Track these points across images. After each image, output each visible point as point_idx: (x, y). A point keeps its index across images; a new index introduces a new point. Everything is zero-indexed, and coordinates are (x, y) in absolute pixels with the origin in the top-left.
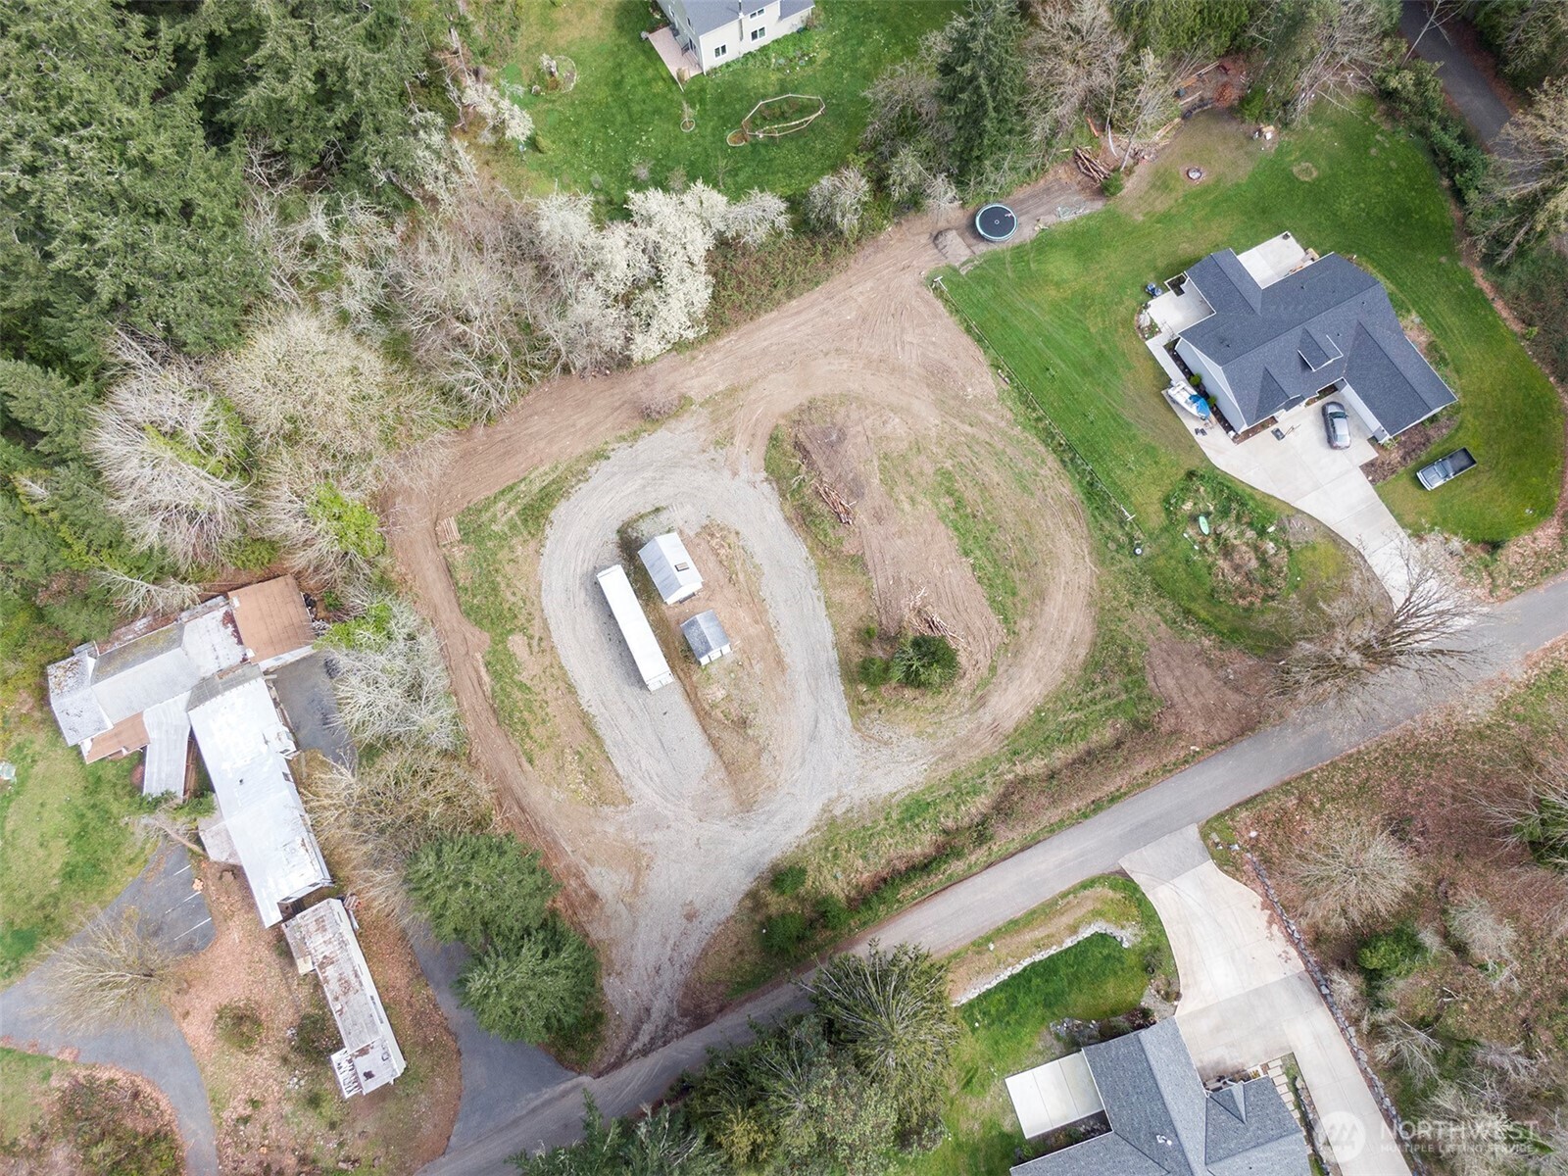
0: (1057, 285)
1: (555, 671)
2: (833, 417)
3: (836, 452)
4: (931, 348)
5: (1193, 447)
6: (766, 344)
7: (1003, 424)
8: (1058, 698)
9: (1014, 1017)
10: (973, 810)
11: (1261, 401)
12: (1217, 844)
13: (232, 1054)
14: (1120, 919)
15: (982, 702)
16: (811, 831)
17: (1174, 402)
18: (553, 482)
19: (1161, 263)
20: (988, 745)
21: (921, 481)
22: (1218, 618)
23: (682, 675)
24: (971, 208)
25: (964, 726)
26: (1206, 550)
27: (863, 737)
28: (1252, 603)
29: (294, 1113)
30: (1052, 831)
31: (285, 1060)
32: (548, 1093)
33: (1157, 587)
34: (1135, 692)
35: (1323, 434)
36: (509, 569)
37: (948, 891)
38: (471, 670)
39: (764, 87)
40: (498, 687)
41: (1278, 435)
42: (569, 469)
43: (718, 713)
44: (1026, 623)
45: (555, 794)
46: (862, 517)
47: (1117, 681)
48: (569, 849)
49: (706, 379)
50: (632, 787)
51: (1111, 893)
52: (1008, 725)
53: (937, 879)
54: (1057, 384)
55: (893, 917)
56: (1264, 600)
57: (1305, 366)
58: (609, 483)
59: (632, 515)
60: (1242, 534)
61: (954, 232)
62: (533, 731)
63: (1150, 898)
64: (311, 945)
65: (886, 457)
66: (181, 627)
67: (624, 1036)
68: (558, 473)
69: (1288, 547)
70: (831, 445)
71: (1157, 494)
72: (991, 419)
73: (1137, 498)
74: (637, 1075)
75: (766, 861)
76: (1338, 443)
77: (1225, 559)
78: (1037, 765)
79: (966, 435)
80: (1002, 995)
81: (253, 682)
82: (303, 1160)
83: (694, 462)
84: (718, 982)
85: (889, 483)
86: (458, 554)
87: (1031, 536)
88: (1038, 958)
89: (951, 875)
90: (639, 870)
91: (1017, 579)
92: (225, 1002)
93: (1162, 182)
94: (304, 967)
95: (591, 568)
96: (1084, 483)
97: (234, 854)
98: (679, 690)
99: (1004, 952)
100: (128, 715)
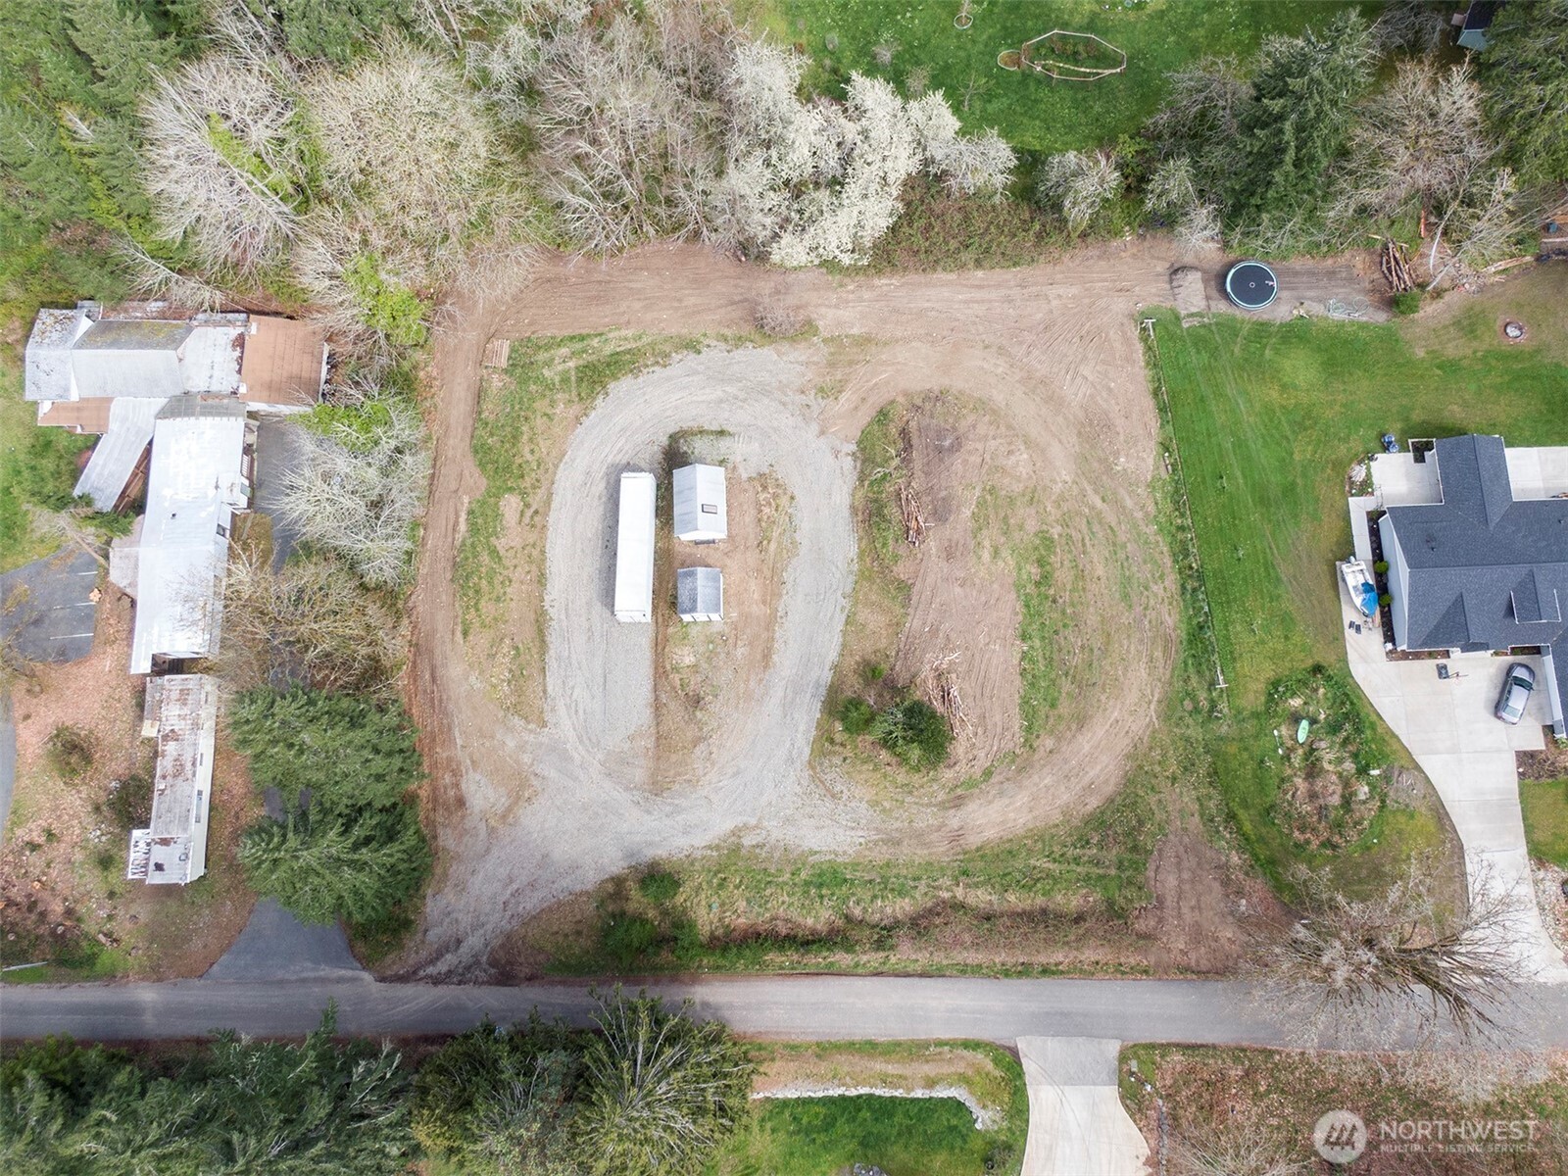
0: (1284, 387)
1: (535, 553)
2: (957, 419)
3: (941, 460)
4: (1104, 394)
5: (1338, 640)
6: (926, 305)
7: (1139, 515)
8: (1041, 838)
9: (822, 1138)
10: (889, 910)
11: (1437, 628)
12: (1132, 1074)
13: (51, 777)
14: (987, 1097)
15: (958, 802)
16: (709, 847)
17: (1344, 580)
18: (629, 351)
19: (1417, 416)
20: (941, 850)
21: (1017, 535)
22: (1261, 839)
23: (660, 620)
24: (1232, 256)
25: (926, 819)
26: (1289, 759)
27: (813, 778)
28: (1307, 842)
29: (82, 864)
30: (963, 972)
31: (97, 809)
32: (325, 971)
33: (1214, 773)
34: (1128, 873)
35: (1494, 695)
36: (539, 422)
37: (820, 979)
38: (452, 510)
39: (1071, 13)
40: (469, 542)
41: (1442, 672)
42: (653, 345)
43: (676, 678)
44: (1049, 743)
45: (472, 679)
46: (932, 544)
47: (1114, 852)
48: (459, 742)
49: (845, 314)
50: (553, 710)
51: (990, 1066)
52: (973, 841)
53: (816, 959)
54: (1223, 499)
55: (750, 975)
56: (1323, 845)
57: (1510, 612)
58: (688, 379)
59: (694, 425)
60: (1340, 761)
61: (1199, 275)
62: (483, 603)
63: (1030, 1092)
64: (164, 713)
65: (992, 491)
66: (189, 330)
67: (424, 954)
68: (639, 344)
69: (1383, 801)
70: (940, 450)
71: (1268, 672)
72: (1129, 503)
73: (1244, 667)
74: (416, 1000)
75: (650, 854)
76: (1504, 715)
77: (1305, 779)
78: (981, 897)
79: (1092, 508)
80: (823, 1111)
81: (233, 419)
82: (69, 913)
83: (784, 399)
84: (541, 950)
85: (980, 522)
86: (496, 382)
87: (1105, 651)
88: (878, 1092)
89: (832, 963)
90: (518, 798)
91: (1064, 691)
92: (69, 723)
93: (1469, 323)
94: (149, 730)
95: (624, 462)
96: (1195, 622)
97: (133, 584)
98: (650, 633)
99: (846, 1069)
100: (99, 394)
